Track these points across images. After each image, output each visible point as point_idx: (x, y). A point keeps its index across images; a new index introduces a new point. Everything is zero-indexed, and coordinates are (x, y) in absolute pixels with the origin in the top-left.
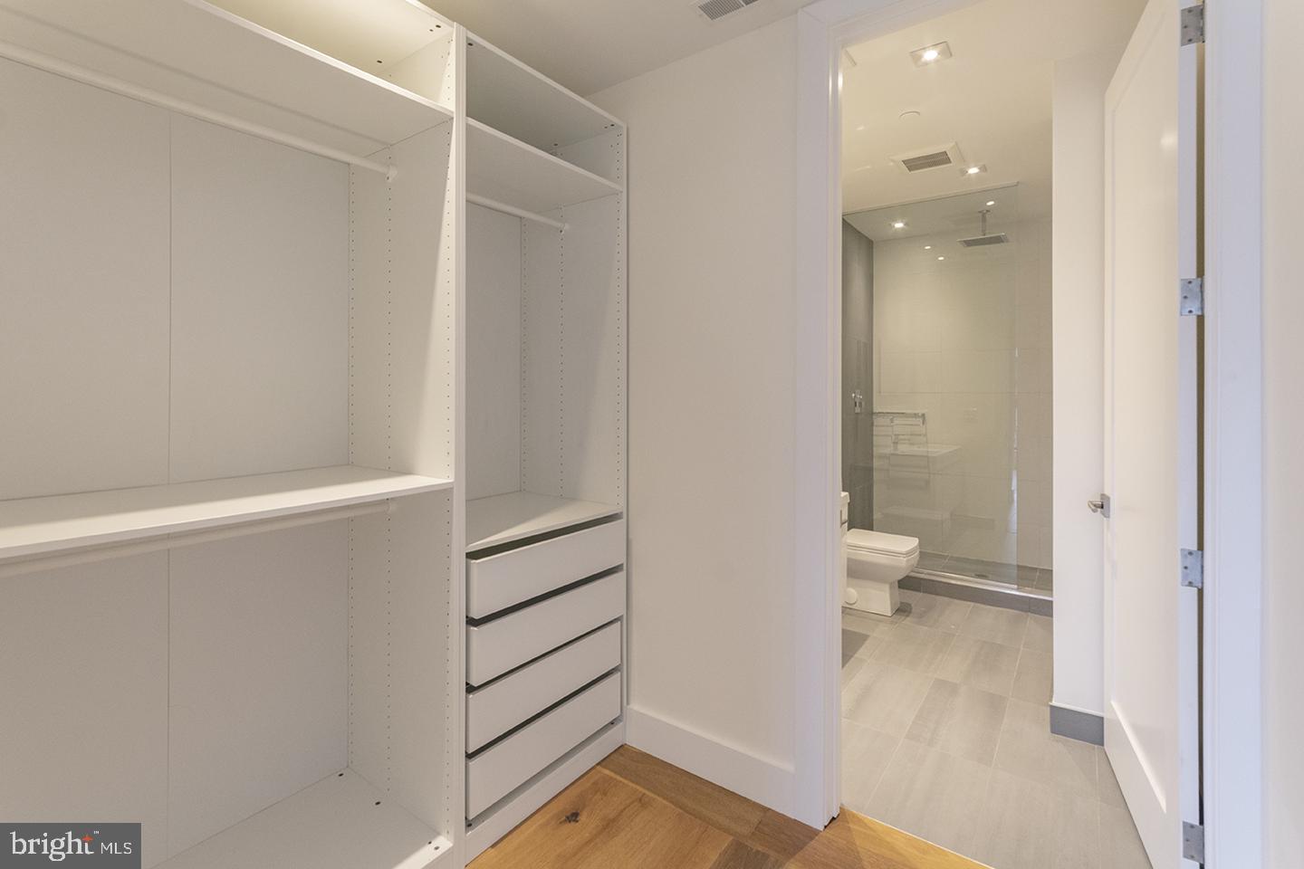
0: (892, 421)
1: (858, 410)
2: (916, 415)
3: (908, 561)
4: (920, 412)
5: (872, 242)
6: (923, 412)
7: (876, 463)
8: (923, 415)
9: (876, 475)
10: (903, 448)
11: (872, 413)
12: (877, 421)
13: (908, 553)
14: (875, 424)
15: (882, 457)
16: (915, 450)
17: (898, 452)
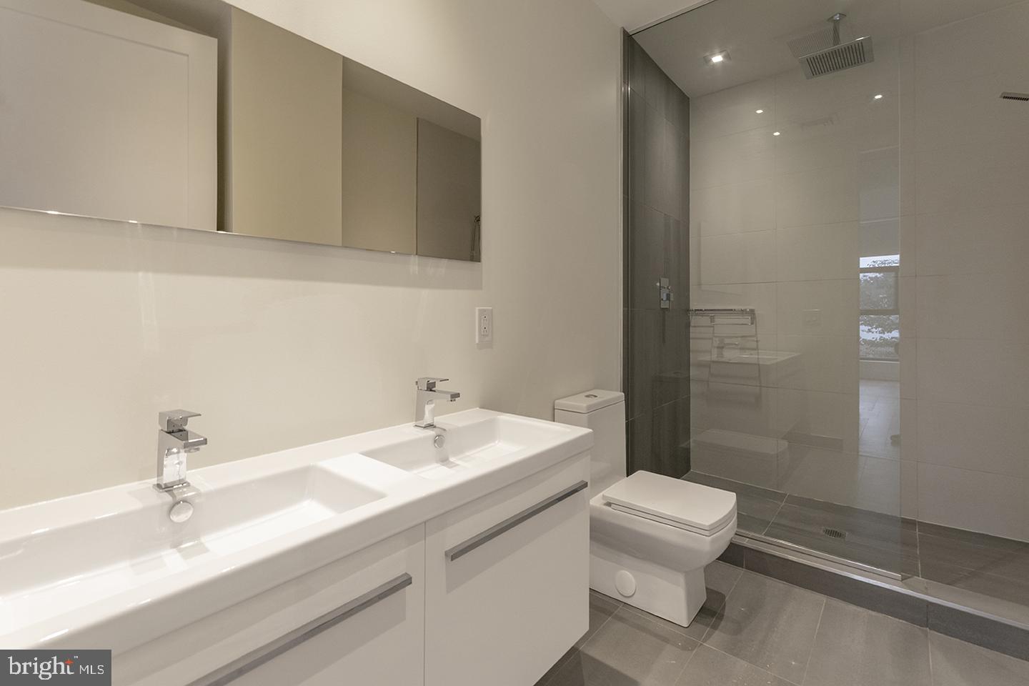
0: (712, 319)
1: (665, 305)
2: (743, 312)
3: (713, 541)
4: (748, 308)
5: (688, 98)
6: (752, 308)
7: (693, 372)
8: (752, 312)
9: (694, 388)
10: (731, 355)
11: (688, 310)
12: (694, 320)
13: (713, 528)
14: (692, 324)
15: (701, 365)
16: (746, 356)
17: (723, 360)
